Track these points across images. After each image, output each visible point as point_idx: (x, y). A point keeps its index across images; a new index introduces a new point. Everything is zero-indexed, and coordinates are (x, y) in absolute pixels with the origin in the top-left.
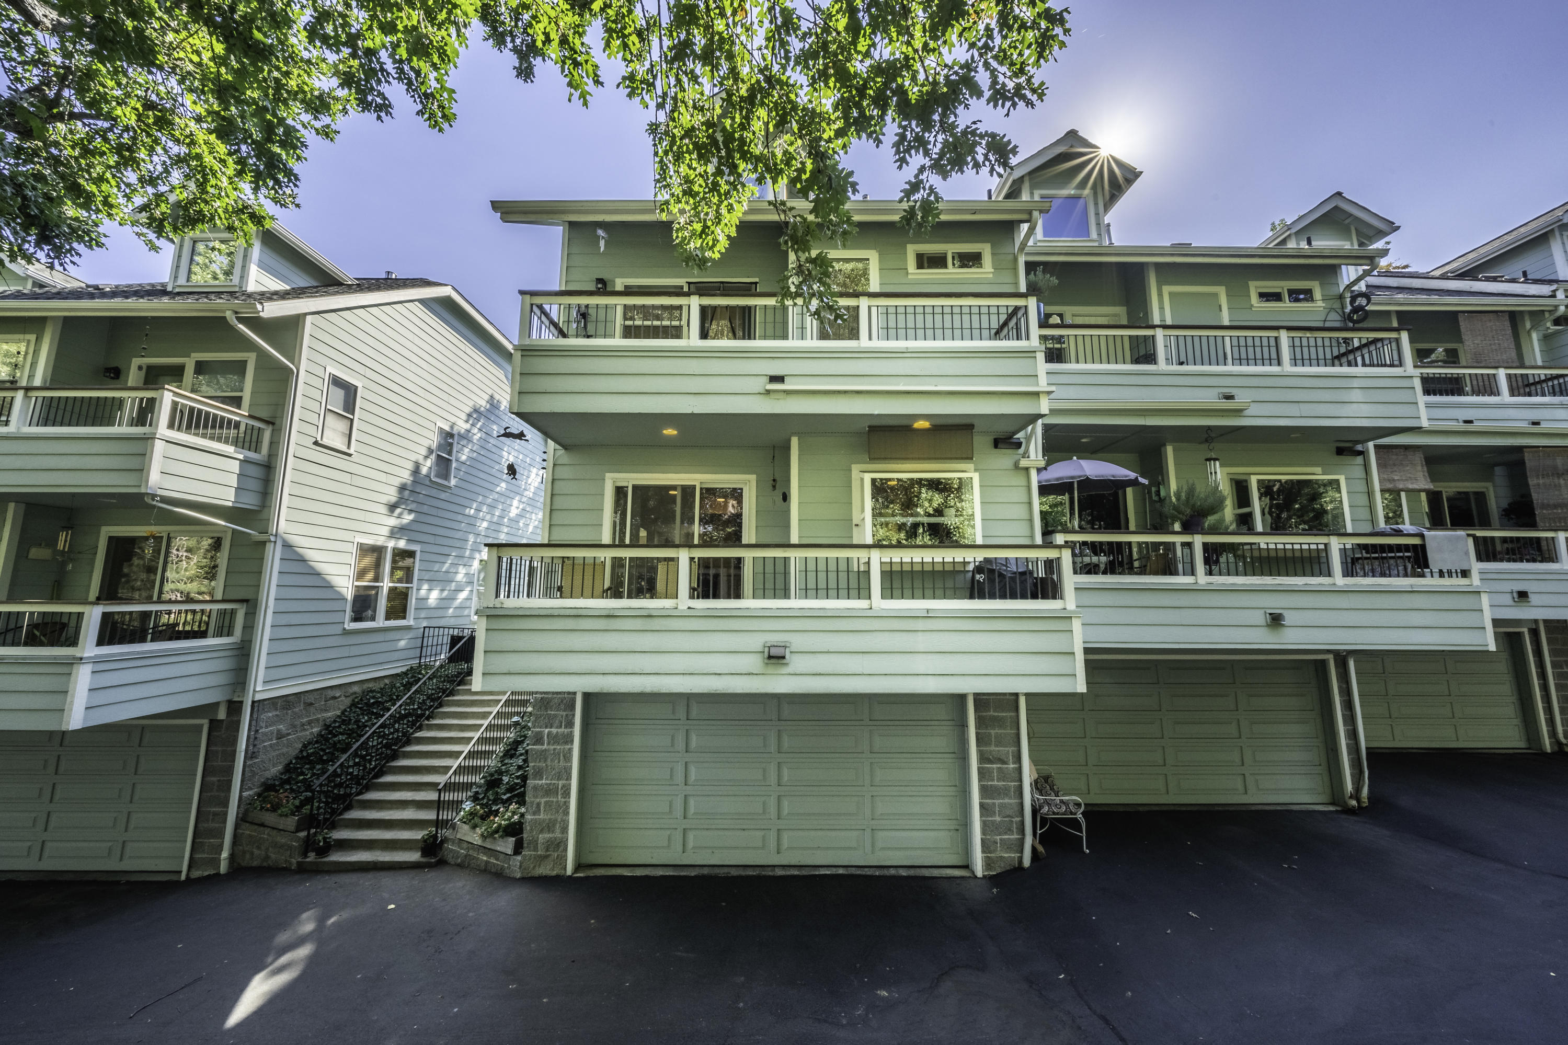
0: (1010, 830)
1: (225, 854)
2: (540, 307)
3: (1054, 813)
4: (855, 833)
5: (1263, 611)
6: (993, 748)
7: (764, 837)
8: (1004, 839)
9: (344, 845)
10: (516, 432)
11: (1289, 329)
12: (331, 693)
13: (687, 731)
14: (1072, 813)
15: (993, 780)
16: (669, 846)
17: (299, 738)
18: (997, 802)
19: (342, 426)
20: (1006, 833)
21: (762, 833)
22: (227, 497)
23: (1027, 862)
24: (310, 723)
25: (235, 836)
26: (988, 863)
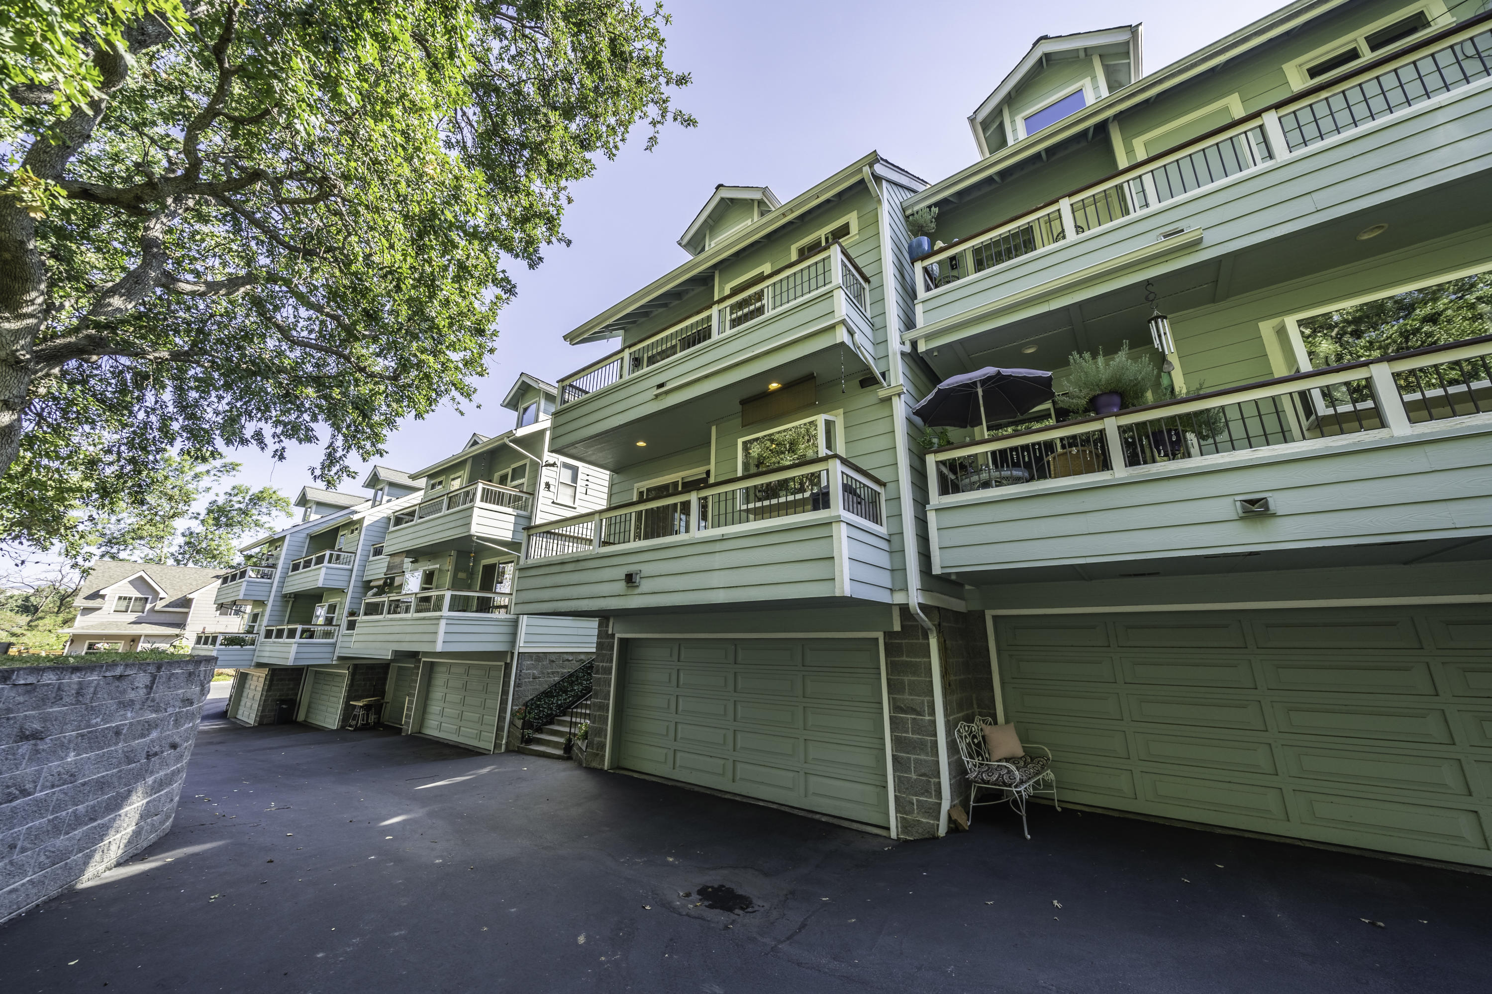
0: (927, 791)
1: (504, 742)
2: (571, 385)
3: (983, 781)
4: (791, 774)
5: (1231, 499)
6: (906, 696)
7: (724, 765)
8: (921, 801)
9: (540, 742)
10: (552, 462)
11: (1277, 106)
12: (566, 657)
13: (678, 670)
14: (1005, 784)
15: (907, 732)
16: (665, 762)
17: (546, 681)
18: (913, 757)
19: (570, 491)
20: (922, 794)
21: (722, 762)
22: (507, 536)
23: (942, 831)
24: (553, 673)
25: (509, 732)
26: (905, 825)
